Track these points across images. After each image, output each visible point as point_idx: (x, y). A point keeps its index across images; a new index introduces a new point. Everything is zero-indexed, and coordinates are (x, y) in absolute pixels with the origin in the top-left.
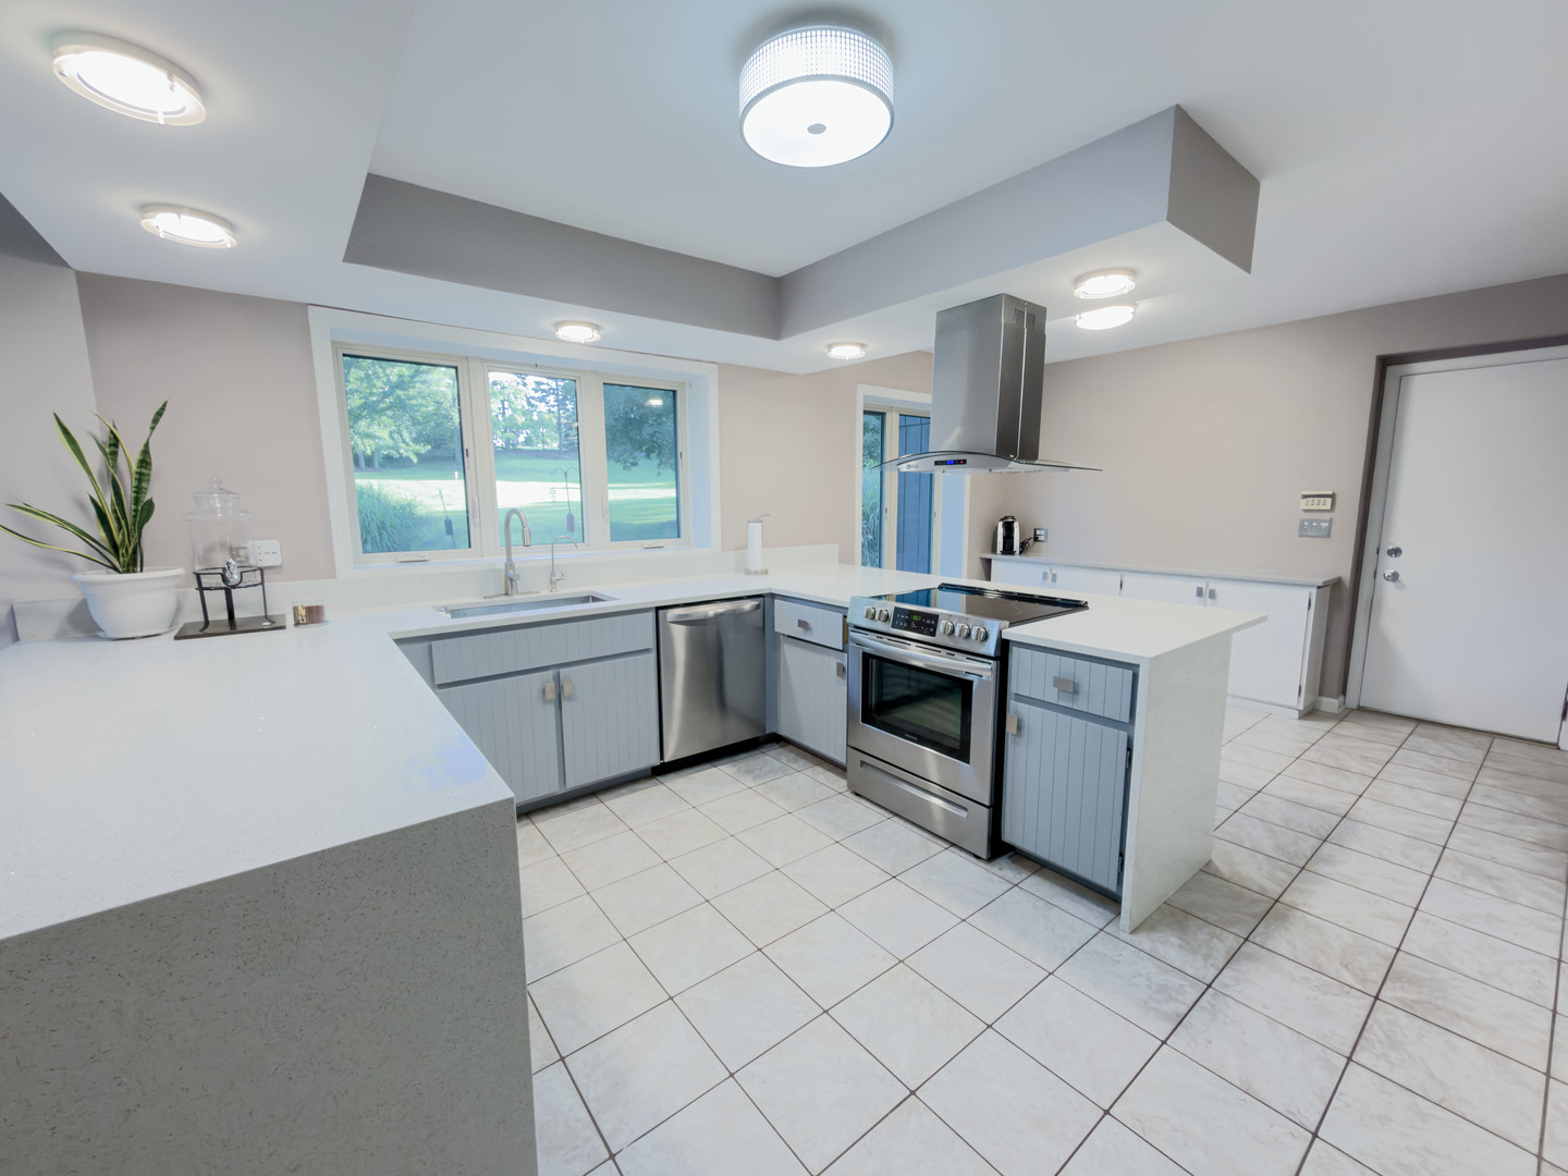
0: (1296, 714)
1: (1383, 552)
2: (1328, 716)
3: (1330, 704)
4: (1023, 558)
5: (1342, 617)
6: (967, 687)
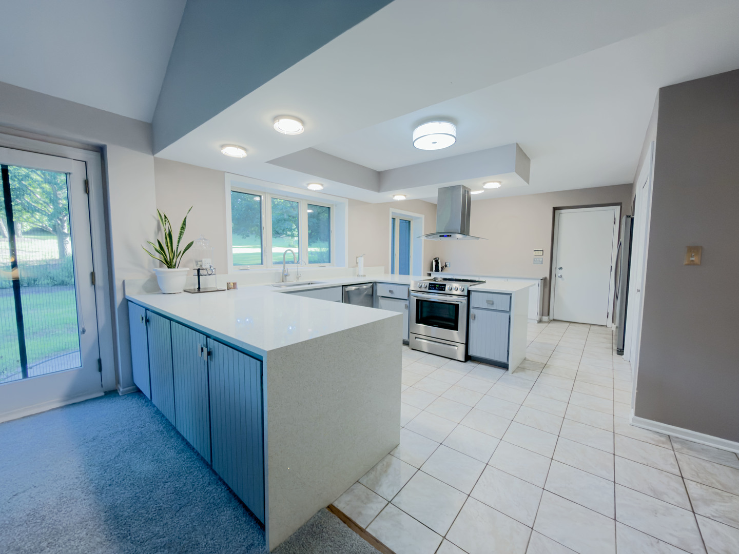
0: (536, 322)
1: (557, 268)
2: (545, 322)
3: (545, 318)
4: (442, 273)
5: (547, 290)
6: (457, 306)
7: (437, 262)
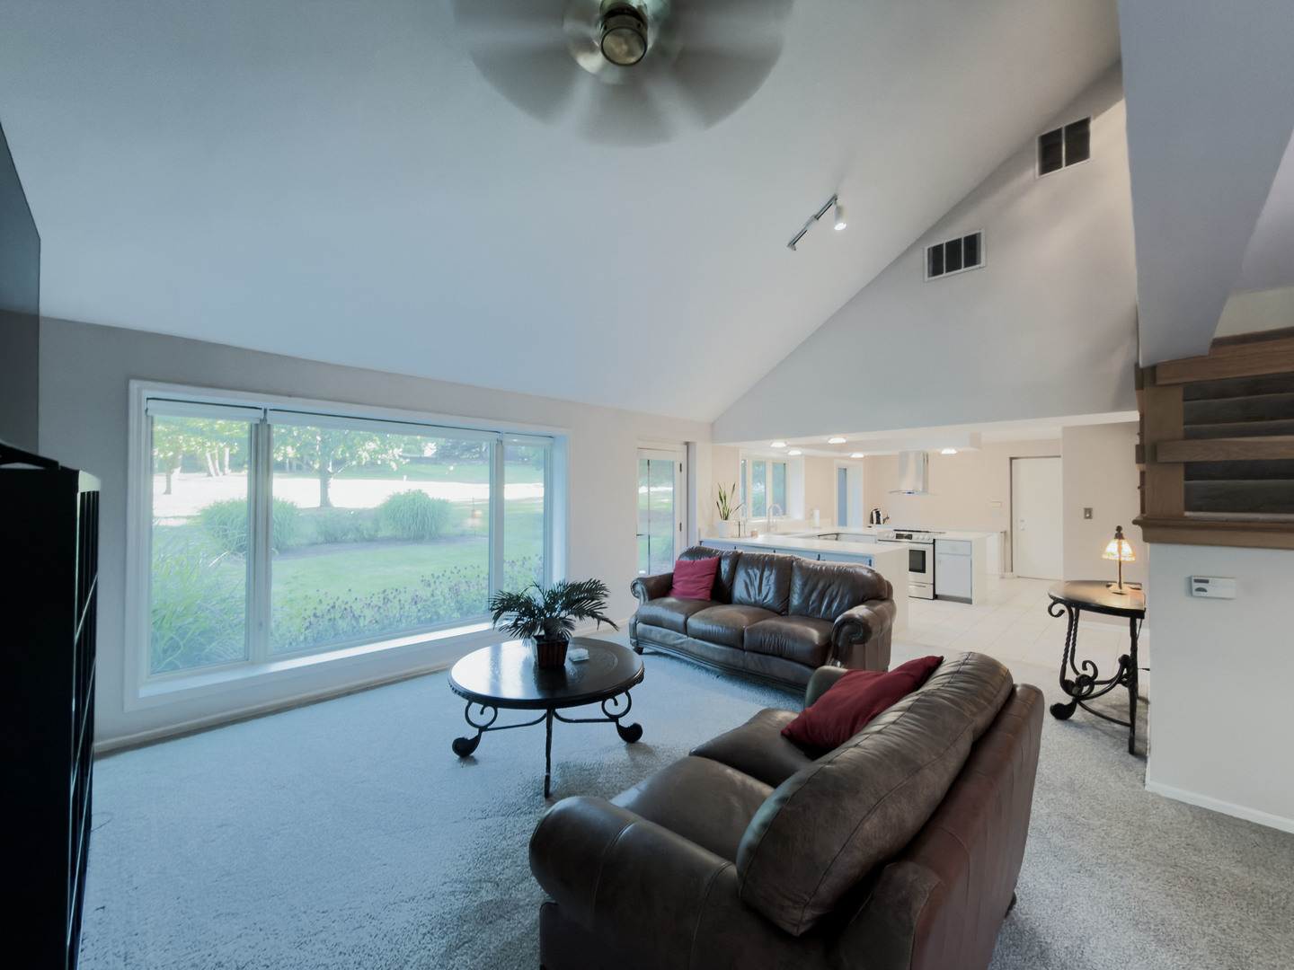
0: (999, 577)
1: (1018, 522)
2: (1009, 577)
3: (1009, 574)
5: (1008, 544)
6: (923, 553)
7: (878, 513)
